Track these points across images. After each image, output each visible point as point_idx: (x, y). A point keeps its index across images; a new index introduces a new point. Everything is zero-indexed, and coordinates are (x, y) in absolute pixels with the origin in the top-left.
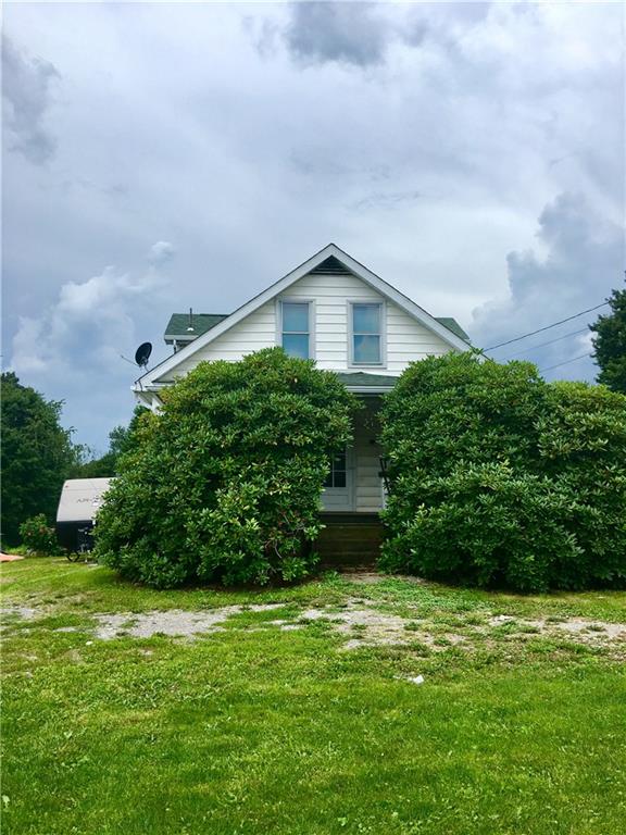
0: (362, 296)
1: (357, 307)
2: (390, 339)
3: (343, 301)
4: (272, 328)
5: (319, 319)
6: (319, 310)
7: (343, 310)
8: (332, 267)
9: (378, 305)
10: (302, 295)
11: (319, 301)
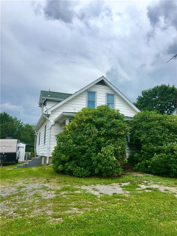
0: (110, 92)
1: (108, 95)
2: (116, 105)
3: (104, 93)
4: (85, 98)
5: (98, 97)
6: (98, 95)
7: (104, 95)
8: (102, 82)
9: (113, 95)
10: (94, 90)
11: (98, 92)
